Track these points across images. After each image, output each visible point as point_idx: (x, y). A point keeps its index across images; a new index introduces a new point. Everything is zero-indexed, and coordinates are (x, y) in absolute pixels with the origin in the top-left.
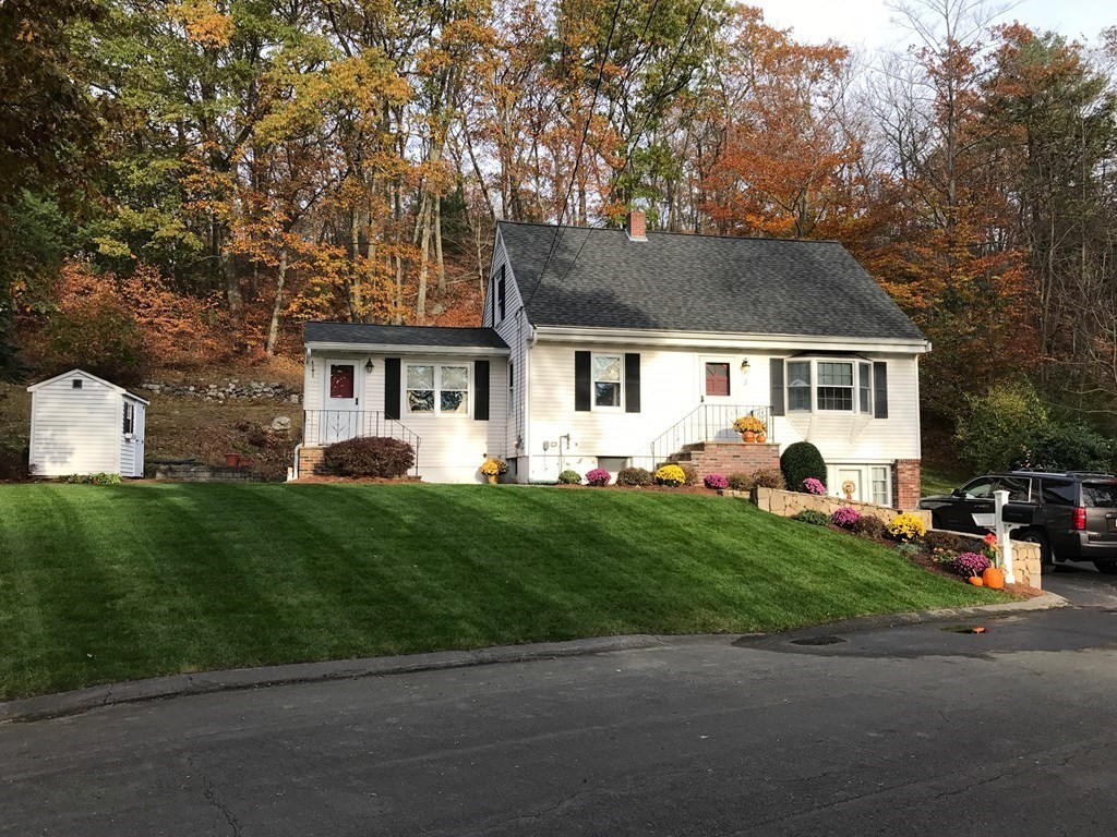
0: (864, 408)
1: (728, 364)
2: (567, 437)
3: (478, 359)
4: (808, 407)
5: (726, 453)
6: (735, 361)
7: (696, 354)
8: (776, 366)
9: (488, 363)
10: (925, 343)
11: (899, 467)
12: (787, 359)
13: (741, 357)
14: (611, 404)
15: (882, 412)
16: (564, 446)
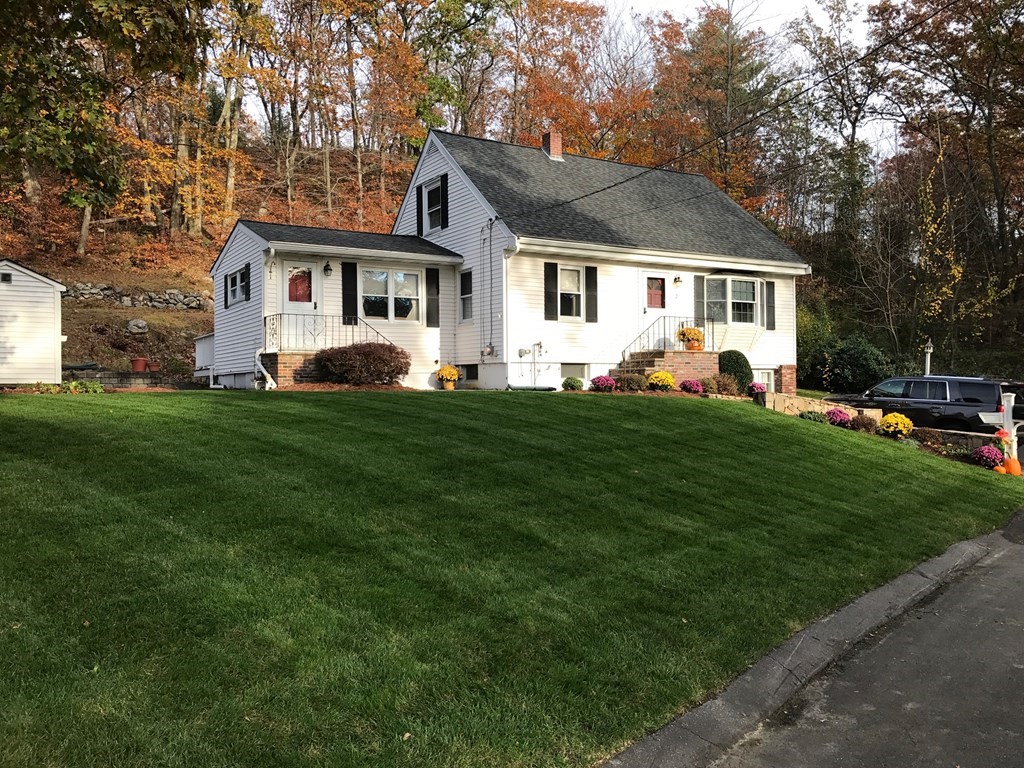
1: (663, 280)
2: (539, 345)
3: (430, 267)
4: (726, 320)
5: (680, 360)
6: (668, 276)
7: (641, 269)
8: (699, 280)
9: (438, 270)
10: (806, 266)
11: (783, 371)
12: (707, 276)
13: (674, 274)
15: (771, 326)
16: (537, 353)
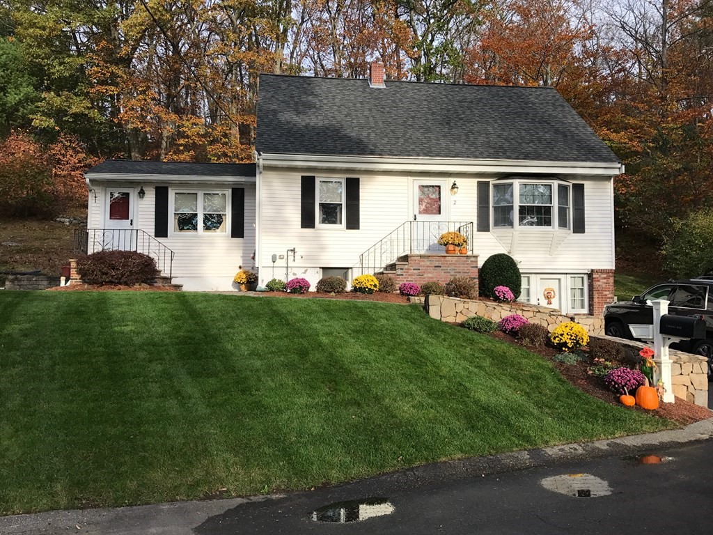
0: (563, 223)
1: (439, 187)
2: (293, 251)
3: (234, 187)
4: (510, 223)
5: (428, 263)
6: (445, 184)
7: (410, 179)
8: (483, 189)
9: (243, 190)
10: (619, 165)
11: (594, 276)
12: (492, 181)
13: (451, 180)
14: (334, 222)
15: (579, 227)
16: (291, 258)
